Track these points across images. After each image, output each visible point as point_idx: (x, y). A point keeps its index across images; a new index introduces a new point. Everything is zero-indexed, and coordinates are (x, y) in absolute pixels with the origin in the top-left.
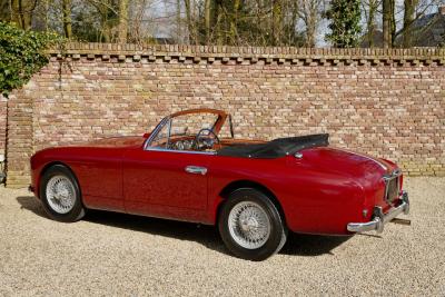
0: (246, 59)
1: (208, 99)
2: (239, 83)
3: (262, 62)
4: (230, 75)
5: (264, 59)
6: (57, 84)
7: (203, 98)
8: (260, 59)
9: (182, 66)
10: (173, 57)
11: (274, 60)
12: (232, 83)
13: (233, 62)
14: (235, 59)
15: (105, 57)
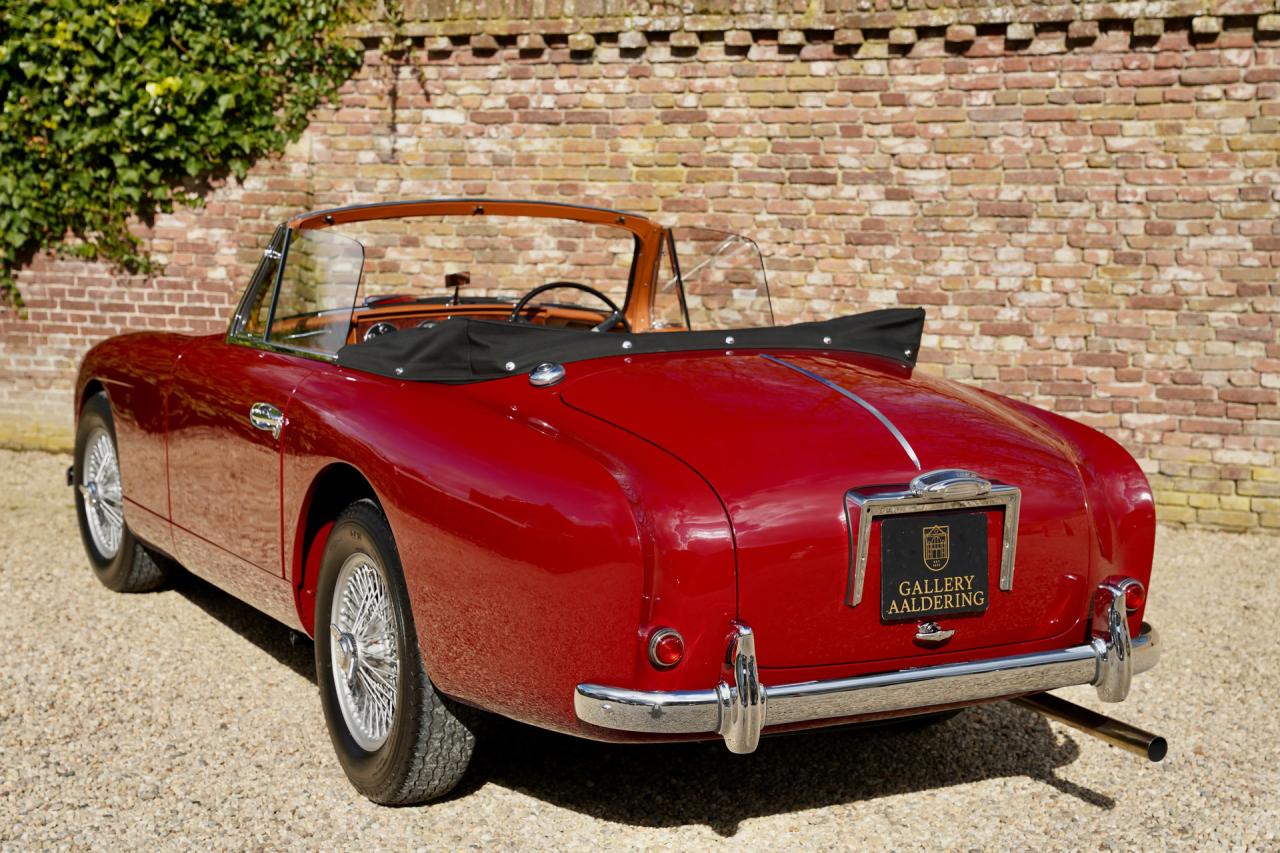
0: (1044, 28)
1: (891, 195)
2: (1017, 128)
3: (1118, 39)
4: (983, 97)
5: (1126, 24)
6: (385, 143)
7: (871, 192)
8: (1107, 24)
9: (798, 67)
10: (759, 35)
11: (1172, 24)
12: (987, 128)
13: (995, 45)
14: (998, 29)
15: (524, 43)
